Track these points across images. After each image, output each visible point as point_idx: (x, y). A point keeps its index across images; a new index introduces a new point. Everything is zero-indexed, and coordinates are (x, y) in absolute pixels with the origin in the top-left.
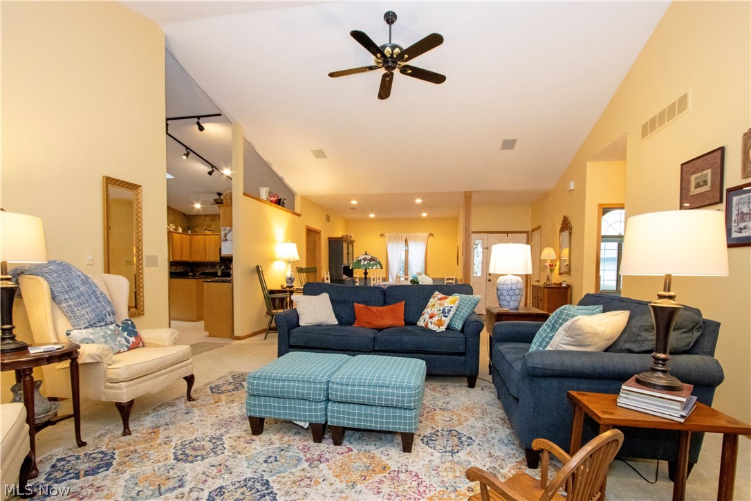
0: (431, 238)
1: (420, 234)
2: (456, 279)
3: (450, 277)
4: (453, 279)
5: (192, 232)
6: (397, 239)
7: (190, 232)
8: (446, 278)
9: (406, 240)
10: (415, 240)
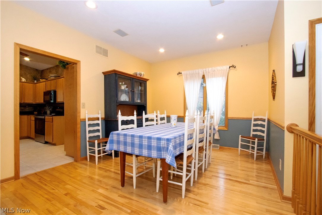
0: (232, 70)
1: (219, 68)
2: (269, 121)
3: (260, 117)
4: (264, 120)
5: (37, 81)
6: (192, 77)
7: (36, 81)
8: (253, 117)
9: (204, 77)
10: (214, 75)
